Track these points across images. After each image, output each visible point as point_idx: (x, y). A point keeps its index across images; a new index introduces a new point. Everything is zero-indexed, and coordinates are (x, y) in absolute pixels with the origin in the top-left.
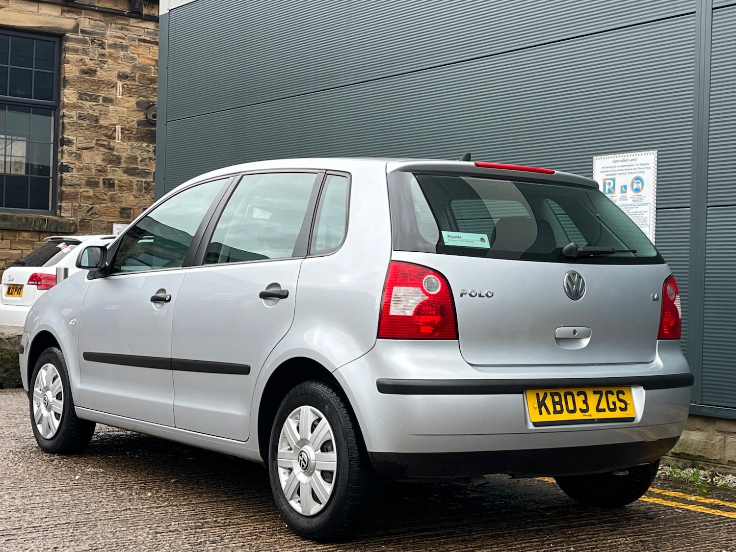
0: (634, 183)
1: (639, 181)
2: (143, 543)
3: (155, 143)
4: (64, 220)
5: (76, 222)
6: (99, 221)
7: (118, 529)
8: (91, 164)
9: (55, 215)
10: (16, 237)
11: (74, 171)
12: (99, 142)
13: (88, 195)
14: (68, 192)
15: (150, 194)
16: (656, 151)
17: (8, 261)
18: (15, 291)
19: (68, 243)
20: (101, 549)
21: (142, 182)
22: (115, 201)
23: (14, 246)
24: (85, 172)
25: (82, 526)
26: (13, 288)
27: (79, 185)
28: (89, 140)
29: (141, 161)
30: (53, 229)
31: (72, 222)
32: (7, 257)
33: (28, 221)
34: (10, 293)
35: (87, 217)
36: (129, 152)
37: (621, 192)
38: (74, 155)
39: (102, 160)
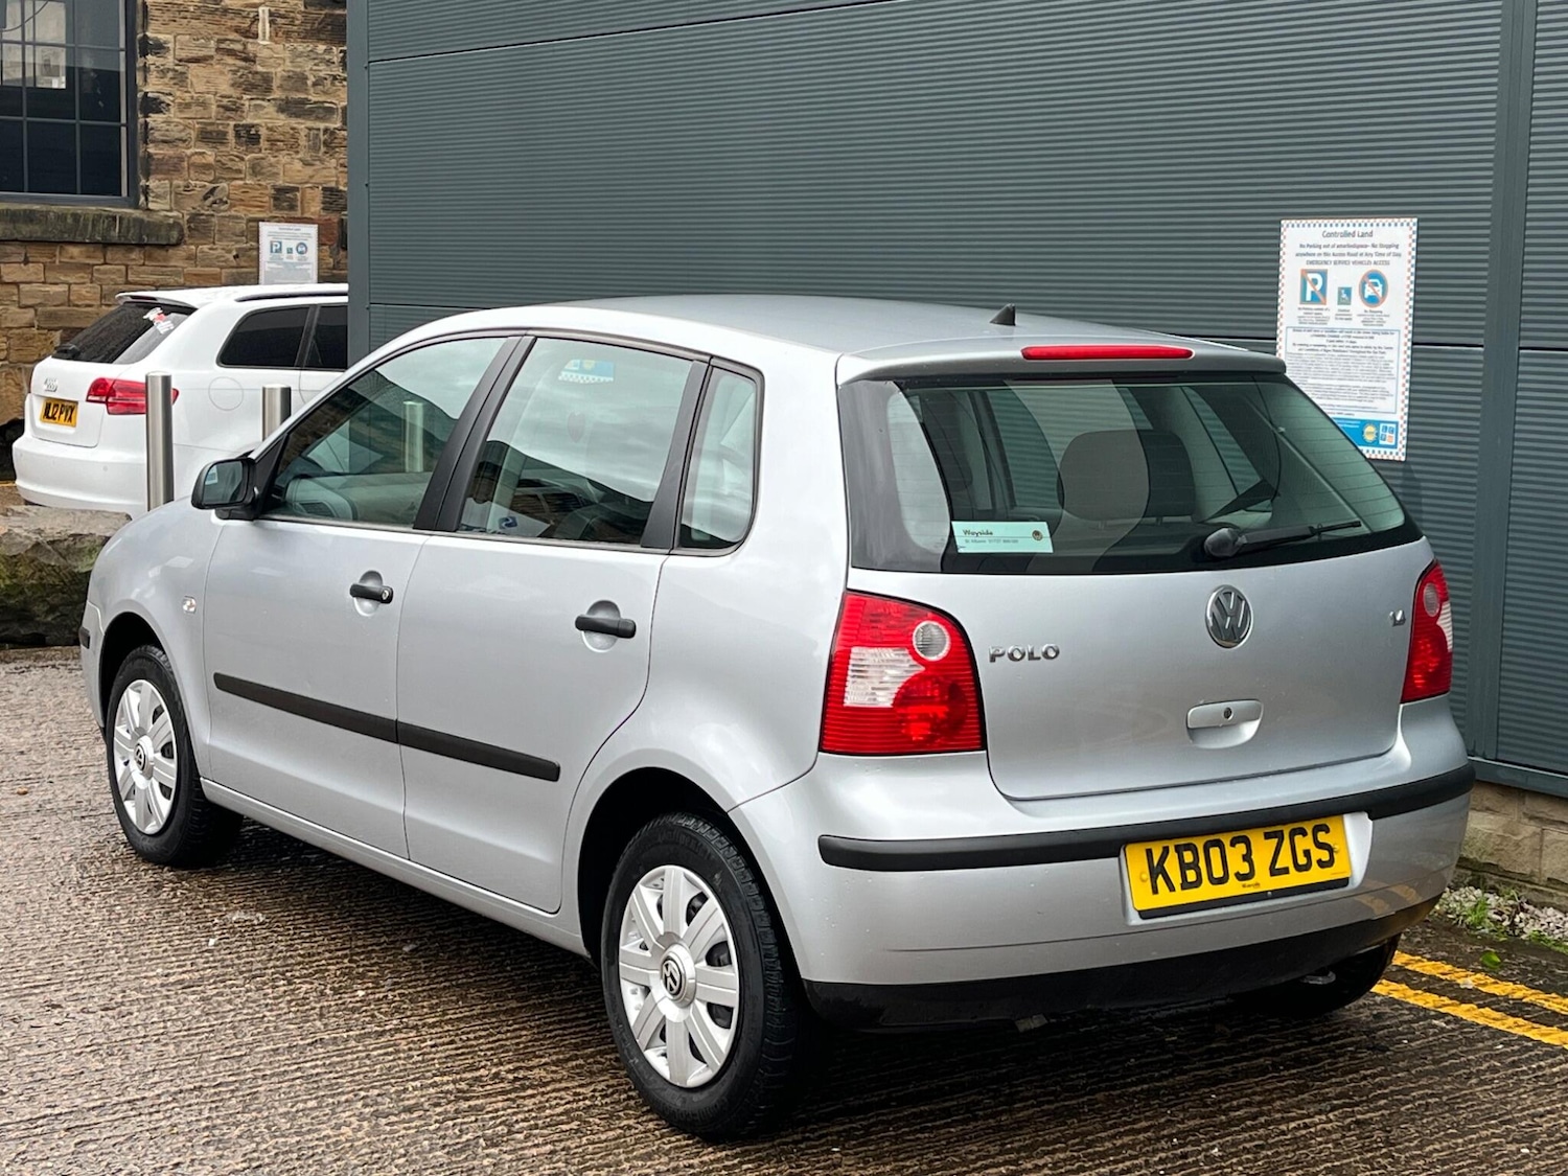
0: (1367, 286)
1: (1377, 281)
2: (352, 1146)
3: (343, 43)
4: (155, 218)
5: (181, 221)
6: (229, 217)
7: (301, 1106)
8: (208, 93)
9: (136, 206)
10: (55, 256)
11: (172, 110)
12: (223, 46)
13: (204, 161)
14: (160, 157)
15: (336, 155)
16: (1415, 220)
17: (40, 309)
18: (61, 413)
19: (169, 309)
20: (268, 1165)
21: (319, 129)
22: (263, 174)
23: (51, 277)
24: (194, 111)
25: (228, 1095)
26: (56, 405)
27: (184, 141)
28: (203, 41)
29: (315, 84)
30: (132, 237)
31: (171, 221)
32: (38, 301)
33: (79, 221)
34: (50, 415)
35: (203, 209)
36: (288, 66)
37: (1340, 303)
38: (170, 74)
39: (233, 85)
